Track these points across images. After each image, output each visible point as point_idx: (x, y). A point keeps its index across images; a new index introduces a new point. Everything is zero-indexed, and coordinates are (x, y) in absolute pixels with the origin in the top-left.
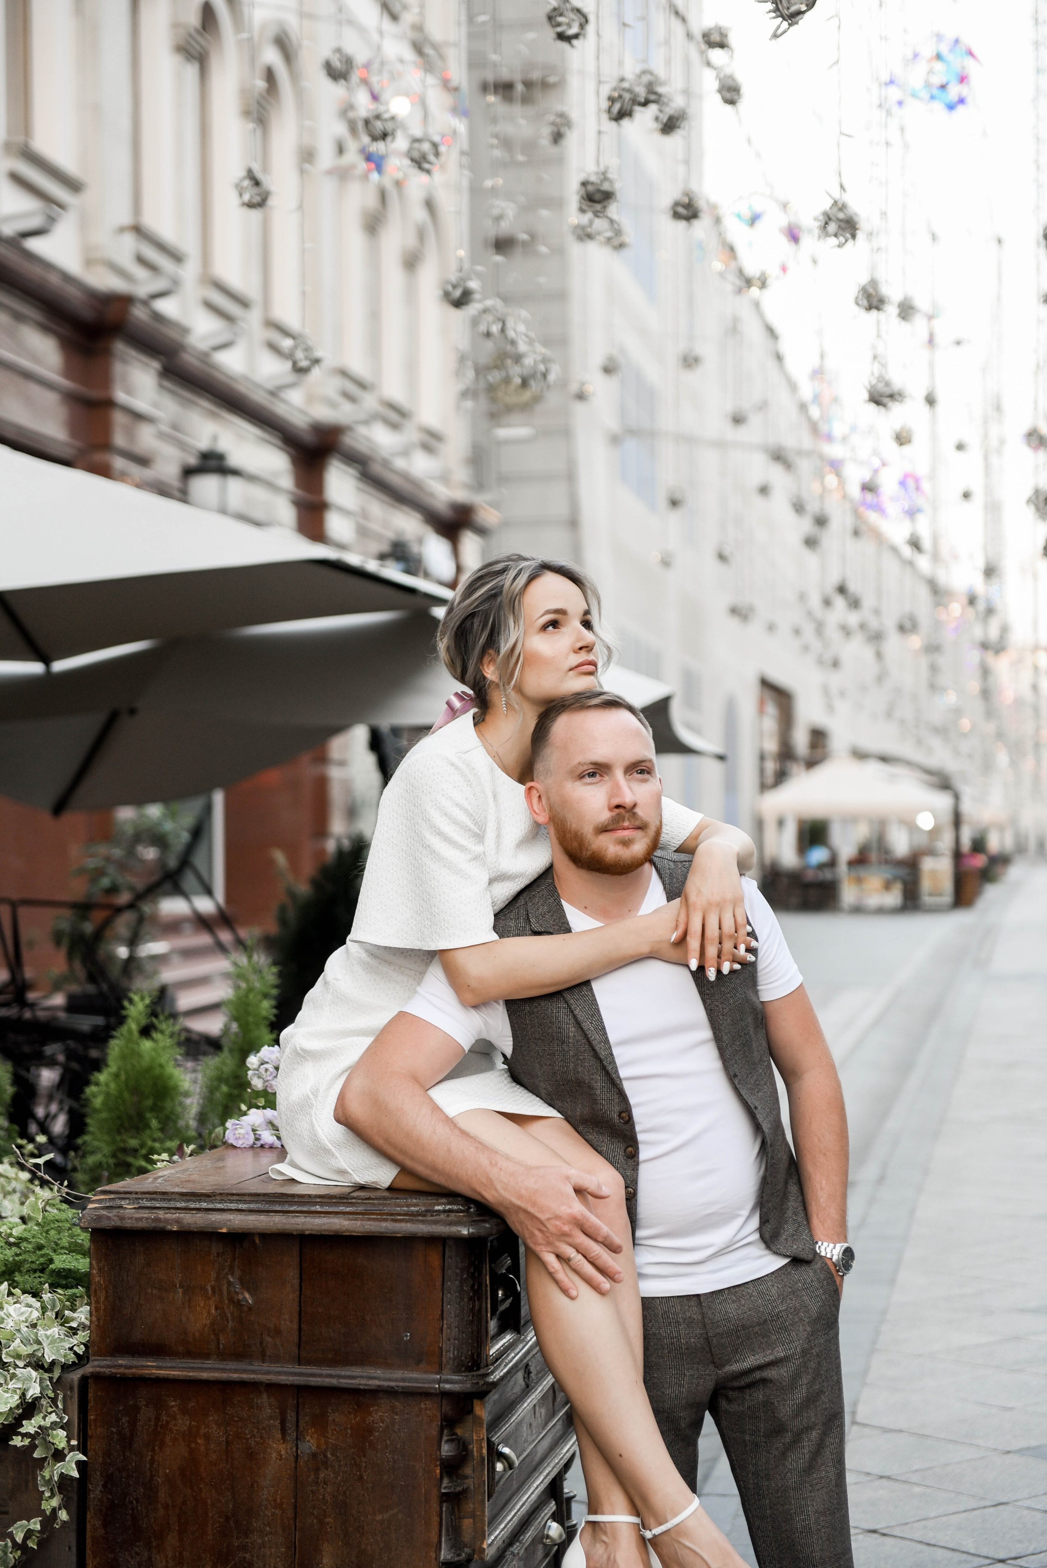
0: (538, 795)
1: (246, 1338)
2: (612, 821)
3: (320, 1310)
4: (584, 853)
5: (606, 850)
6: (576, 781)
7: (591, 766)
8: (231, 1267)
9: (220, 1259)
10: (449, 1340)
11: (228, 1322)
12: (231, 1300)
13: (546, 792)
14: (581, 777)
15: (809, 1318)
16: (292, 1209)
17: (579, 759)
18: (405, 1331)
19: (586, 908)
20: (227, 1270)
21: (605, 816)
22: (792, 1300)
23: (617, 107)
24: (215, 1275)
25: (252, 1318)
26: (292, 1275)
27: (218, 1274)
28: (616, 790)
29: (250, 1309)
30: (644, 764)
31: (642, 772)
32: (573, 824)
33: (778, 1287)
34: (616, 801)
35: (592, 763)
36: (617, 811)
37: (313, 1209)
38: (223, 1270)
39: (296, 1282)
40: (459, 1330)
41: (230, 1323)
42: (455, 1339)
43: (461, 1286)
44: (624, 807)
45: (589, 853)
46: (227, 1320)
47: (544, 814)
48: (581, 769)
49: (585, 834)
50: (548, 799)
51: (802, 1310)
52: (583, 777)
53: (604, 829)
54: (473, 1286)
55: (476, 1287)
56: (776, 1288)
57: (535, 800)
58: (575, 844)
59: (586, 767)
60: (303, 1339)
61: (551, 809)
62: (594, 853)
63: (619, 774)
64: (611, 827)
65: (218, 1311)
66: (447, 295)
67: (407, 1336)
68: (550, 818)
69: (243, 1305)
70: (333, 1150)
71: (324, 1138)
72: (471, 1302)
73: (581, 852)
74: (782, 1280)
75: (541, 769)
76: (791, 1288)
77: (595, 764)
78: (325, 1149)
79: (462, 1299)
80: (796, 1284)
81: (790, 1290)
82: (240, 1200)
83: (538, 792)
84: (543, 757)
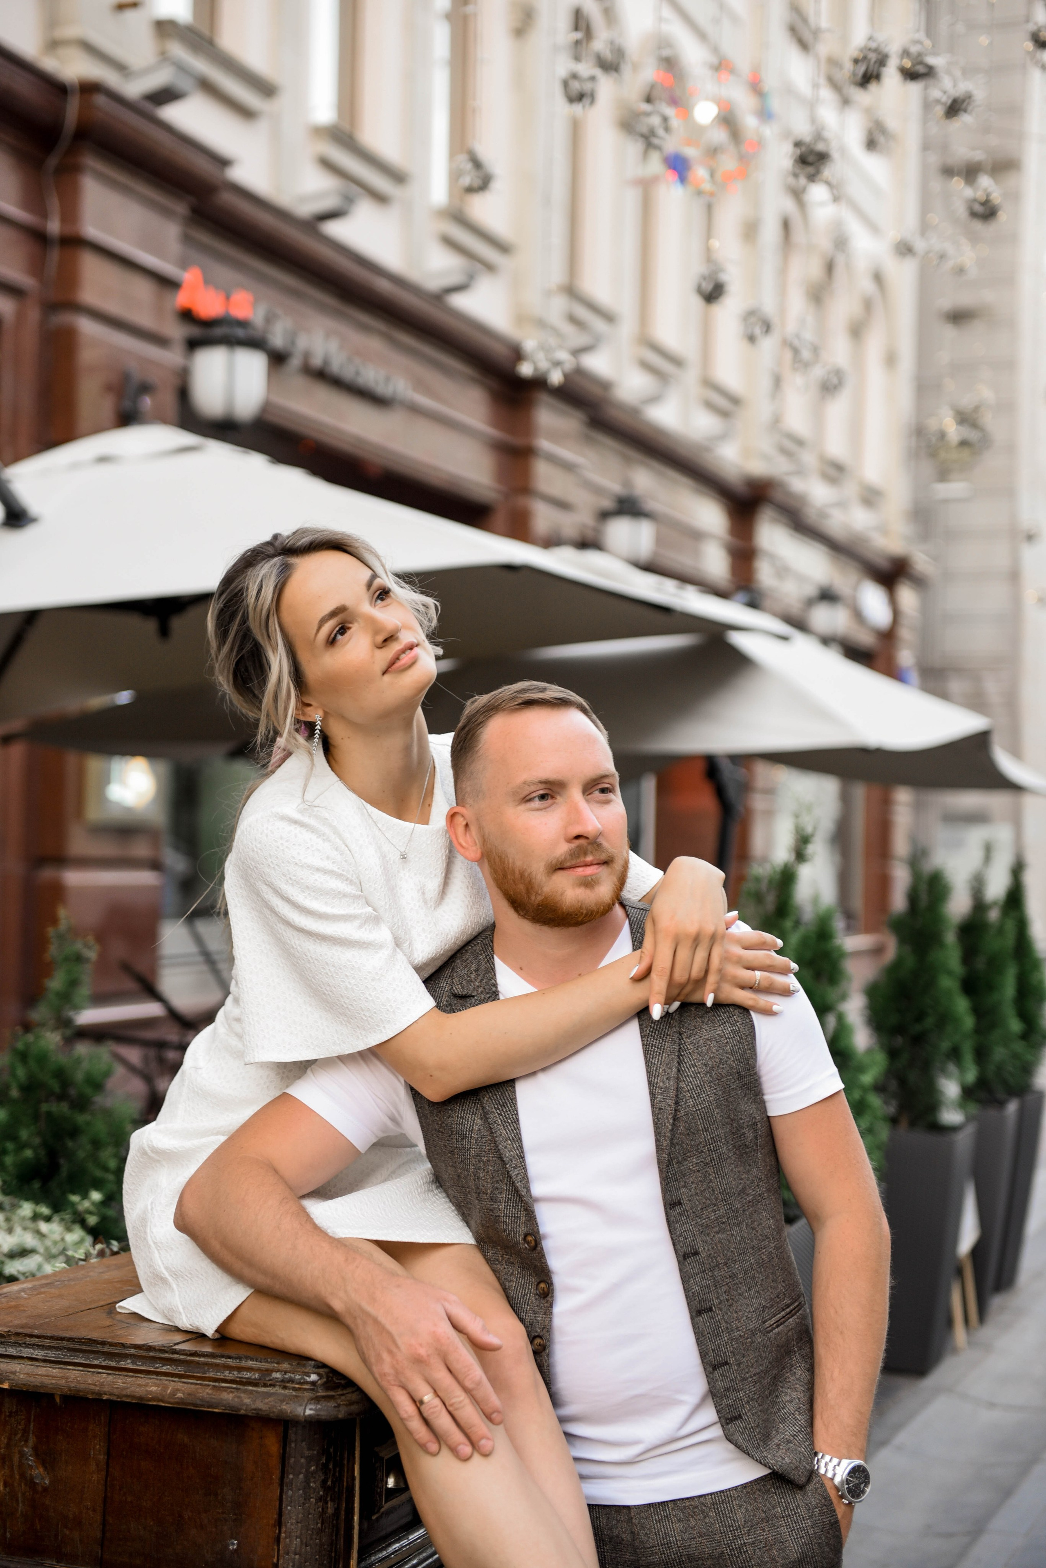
0: (464, 823)
1: (38, 1528)
2: (571, 855)
3: (129, 1499)
4: (533, 898)
5: (562, 894)
6: (519, 804)
7: (543, 786)
8: (25, 1431)
9: (13, 1420)
10: (288, 1554)
11: (18, 1504)
12: (22, 1475)
13: (477, 820)
14: (527, 799)
15: (786, 1559)
16: (96, 1362)
17: (524, 776)
18: (232, 1538)
19: (521, 969)
20: (19, 1436)
21: (563, 849)
22: (764, 1530)
23: (862, 69)
24: (6, 1441)
25: (47, 1502)
26: (97, 1449)
27: (10, 1439)
28: (575, 815)
29: (45, 1489)
30: (606, 780)
31: (603, 791)
32: (516, 860)
33: (747, 1510)
34: (577, 830)
35: (541, 782)
36: (578, 842)
37: (122, 1364)
38: (16, 1435)
39: (102, 1457)
40: (301, 1541)
41: (20, 1505)
42: (296, 1554)
43: (307, 1481)
44: (587, 838)
45: (540, 898)
46: (17, 1501)
47: (474, 848)
48: (527, 790)
49: (534, 873)
50: (480, 828)
51: (776, 1547)
52: (531, 800)
53: (559, 867)
54: (324, 1482)
55: (329, 1483)
56: (743, 1510)
57: (460, 830)
58: (521, 887)
59: (533, 788)
60: (108, 1535)
61: (484, 840)
62: (546, 898)
63: (576, 793)
64: (568, 864)
65: (8, 1489)
66: (700, 291)
67: (233, 1544)
68: (482, 854)
69: (38, 1484)
70: (170, 1279)
71: (160, 1263)
72: (320, 1504)
73: (529, 898)
74: (755, 1499)
75: (468, 789)
76: (765, 1512)
77: (546, 782)
78: (161, 1278)
79: (307, 1498)
80: (774, 1508)
81: (763, 1515)
82: (38, 1345)
83: (465, 819)
84: (472, 773)
